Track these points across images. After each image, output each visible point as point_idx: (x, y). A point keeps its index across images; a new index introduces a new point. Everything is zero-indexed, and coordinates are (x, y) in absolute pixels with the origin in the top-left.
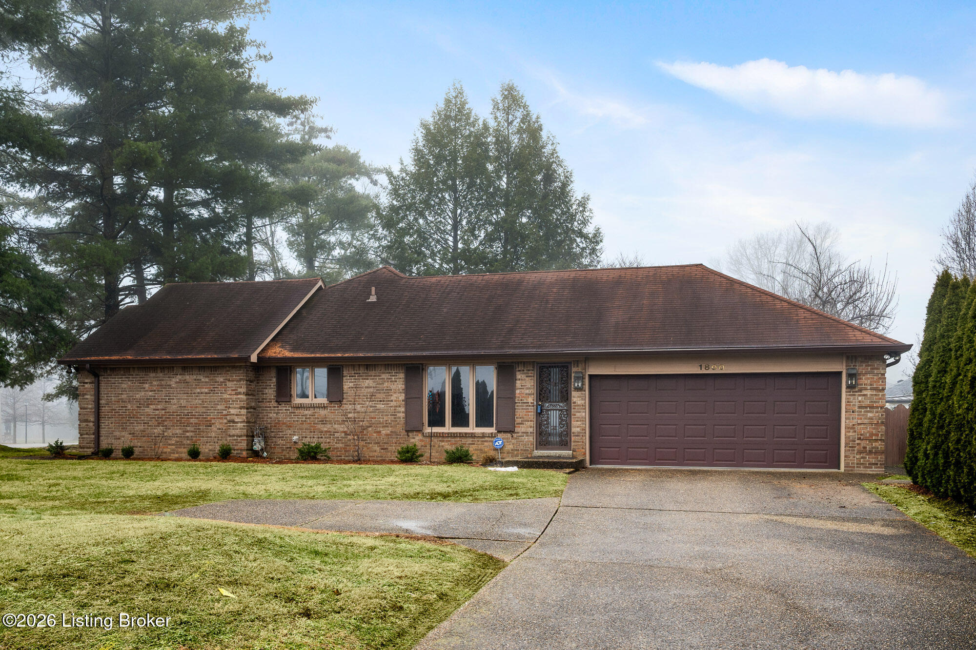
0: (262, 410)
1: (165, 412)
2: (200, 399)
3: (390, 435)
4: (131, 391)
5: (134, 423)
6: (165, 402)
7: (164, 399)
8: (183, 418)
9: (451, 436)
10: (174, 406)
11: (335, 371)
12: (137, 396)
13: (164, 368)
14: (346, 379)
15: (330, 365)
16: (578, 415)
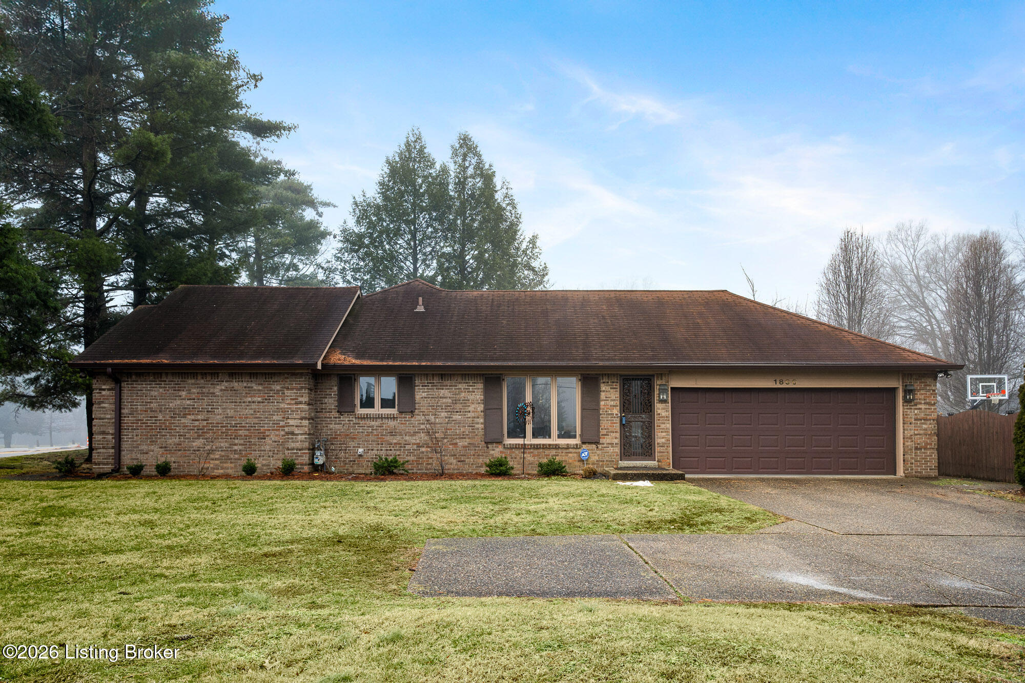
0: (320, 421)
1: (207, 423)
2: (251, 409)
3: (468, 447)
4: (163, 399)
5: (167, 435)
6: (207, 412)
7: (206, 408)
8: (230, 430)
9: (534, 448)
10: (218, 417)
11: (406, 379)
12: (171, 404)
13: (205, 374)
14: (418, 389)
15: (400, 374)
16: (663, 426)
